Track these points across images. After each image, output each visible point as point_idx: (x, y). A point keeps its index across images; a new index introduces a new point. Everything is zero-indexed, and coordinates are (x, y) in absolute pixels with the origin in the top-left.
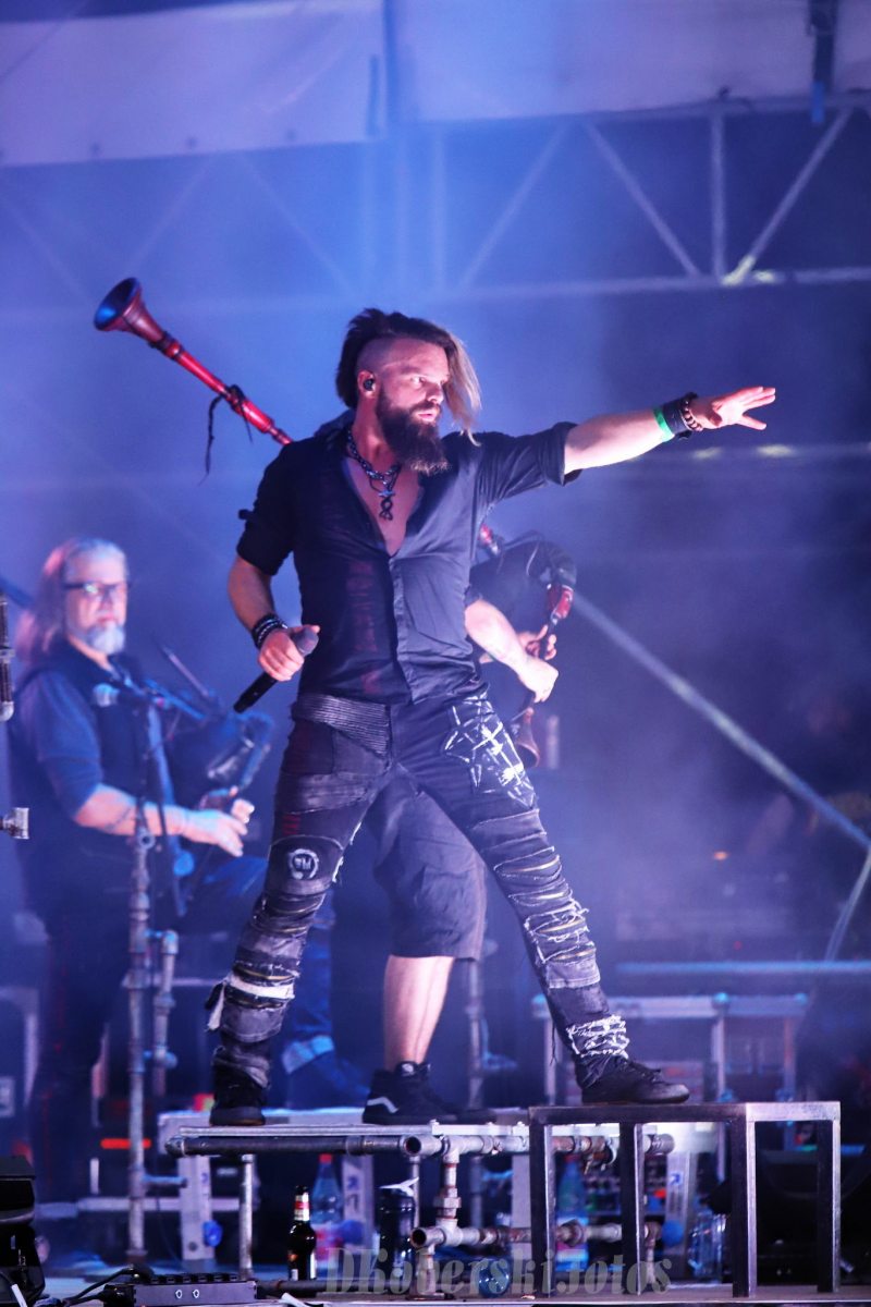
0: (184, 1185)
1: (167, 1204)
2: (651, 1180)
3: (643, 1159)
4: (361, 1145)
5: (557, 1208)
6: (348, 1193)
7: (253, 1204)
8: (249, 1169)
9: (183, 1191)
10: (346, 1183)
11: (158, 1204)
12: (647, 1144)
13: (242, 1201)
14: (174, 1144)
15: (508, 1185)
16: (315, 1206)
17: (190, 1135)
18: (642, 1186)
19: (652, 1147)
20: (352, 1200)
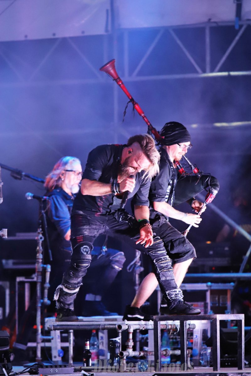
0: (52, 339)
1: (47, 344)
2: (188, 337)
3: (187, 331)
4: (105, 327)
5: (161, 345)
6: (100, 341)
7: (73, 344)
8: (72, 334)
9: (52, 341)
10: (100, 338)
11: (45, 344)
12: (188, 327)
13: (70, 343)
14: (50, 327)
15: (147, 338)
16: (91, 345)
17: (54, 324)
18: (187, 339)
19: (189, 327)
20: (101, 343)
